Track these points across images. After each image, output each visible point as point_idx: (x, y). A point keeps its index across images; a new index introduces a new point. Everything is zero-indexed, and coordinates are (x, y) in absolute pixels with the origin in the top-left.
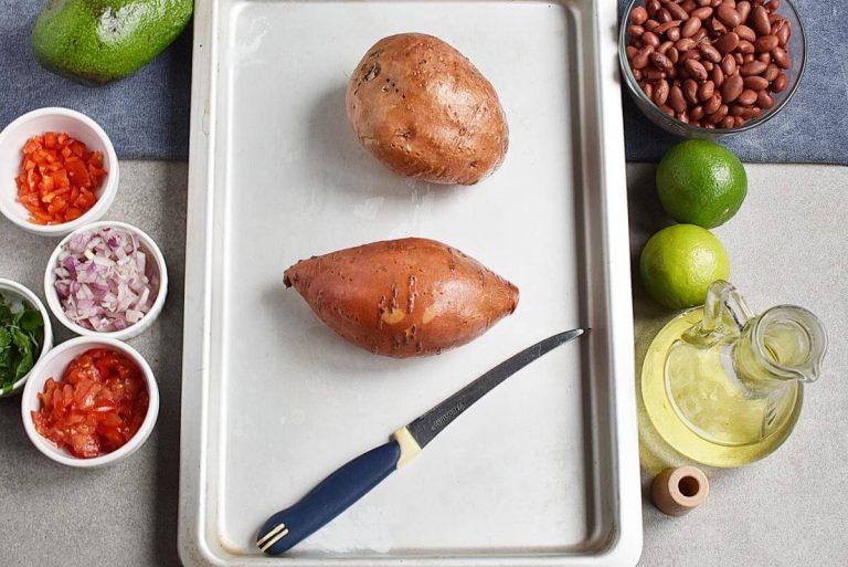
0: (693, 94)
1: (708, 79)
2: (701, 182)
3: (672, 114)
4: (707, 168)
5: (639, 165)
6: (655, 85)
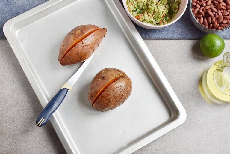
0: (210, 20)
2: (213, 45)
3: (204, 26)
4: (215, 41)
5: (194, 40)
6: (200, 18)
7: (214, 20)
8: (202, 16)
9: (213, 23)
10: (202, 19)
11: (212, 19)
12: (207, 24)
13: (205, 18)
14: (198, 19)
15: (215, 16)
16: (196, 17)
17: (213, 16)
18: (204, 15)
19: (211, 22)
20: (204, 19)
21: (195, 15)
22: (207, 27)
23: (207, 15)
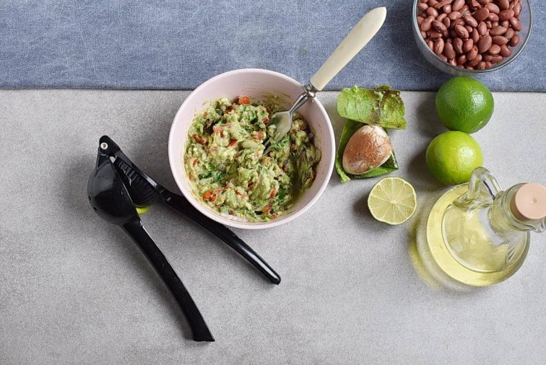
0: (460, 47)
1: (469, 38)
2: (465, 104)
3: (446, 60)
4: (469, 95)
5: (424, 93)
6: (435, 41)
7: (470, 44)
8: (440, 35)
9: (467, 53)
10: (441, 43)
11: (465, 42)
12: (453, 55)
13: (449, 40)
14: (431, 44)
15: (471, 35)
16: (427, 38)
17: (467, 35)
18: (446, 33)
19: (461, 52)
20: (445, 42)
21: (424, 34)
22: (453, 63)
23: (452, 34)
